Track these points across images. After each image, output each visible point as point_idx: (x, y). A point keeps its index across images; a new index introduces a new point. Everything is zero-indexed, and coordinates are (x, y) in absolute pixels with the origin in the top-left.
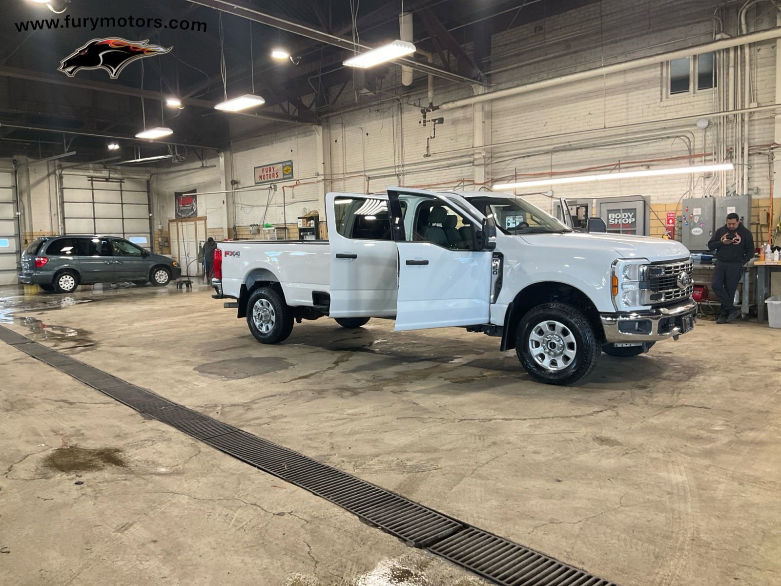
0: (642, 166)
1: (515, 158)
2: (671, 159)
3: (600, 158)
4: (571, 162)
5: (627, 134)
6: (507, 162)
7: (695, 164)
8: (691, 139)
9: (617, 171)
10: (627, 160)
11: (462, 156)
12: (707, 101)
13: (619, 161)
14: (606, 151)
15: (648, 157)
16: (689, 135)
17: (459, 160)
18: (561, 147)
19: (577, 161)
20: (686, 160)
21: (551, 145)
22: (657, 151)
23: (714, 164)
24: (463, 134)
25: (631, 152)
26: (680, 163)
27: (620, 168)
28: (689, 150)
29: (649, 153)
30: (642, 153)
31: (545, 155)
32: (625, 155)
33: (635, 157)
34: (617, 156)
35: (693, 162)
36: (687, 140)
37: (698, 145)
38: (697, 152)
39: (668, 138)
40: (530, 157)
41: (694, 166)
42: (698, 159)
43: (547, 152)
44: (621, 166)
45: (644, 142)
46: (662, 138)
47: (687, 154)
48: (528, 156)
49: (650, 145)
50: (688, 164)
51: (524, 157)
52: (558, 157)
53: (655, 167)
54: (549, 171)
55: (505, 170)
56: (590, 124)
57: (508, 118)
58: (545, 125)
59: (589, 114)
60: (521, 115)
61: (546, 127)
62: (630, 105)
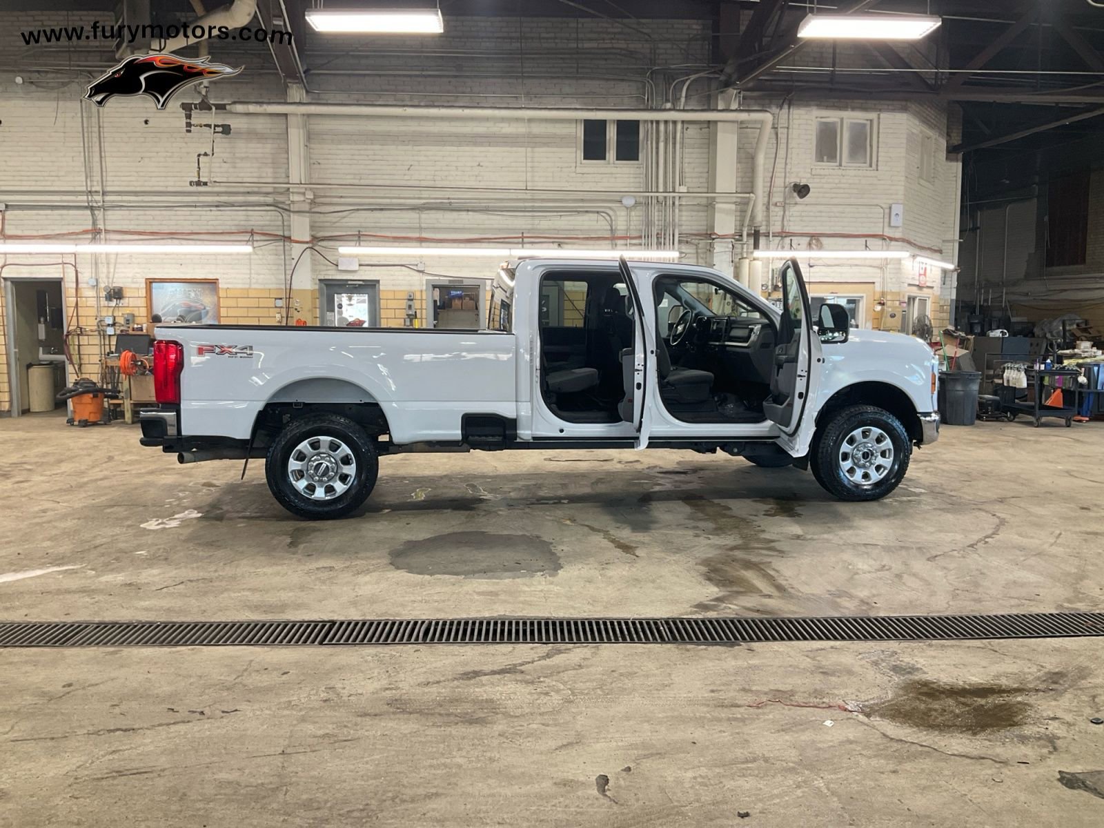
0: (553, 242)
1: (358, 210)
2: (592, 238)
3: (496, 226)
4: (452, 226)
5: (533, 200)
6: (345, 214)
7: (618, 247)
8: (613, 218)
9: (520, 246)
10: (534, 233)
11: (248, 193)
12: (632, 176)
13: (523, 233)
14: (505, 218)
15: (560, 232)
16: (611, 213)
17: (240, 199)
18: (436, 203)
19: (461, 226)
20: (607, 242)
21: (419, 198)
22: (572, 227)
24: (248, 157)
25: (539, 224)
26: (600, 245)
27: (523, 243)
28: (612, 230)
29: (563, 227)
30: (553, 227)
31: (410, 211)
32: (530, 227)
33: (544, 230)
34: (518, 227)
35: (616, 245)
36: (608, 218)
37: (621, 225)
38: (619, 234)
39: (587, 212)
40: (383, 212)
42: (619, 242)
43: (414, 208)
44: (525, 240)
45: (555, 214)
46: (578, 212)
47: (608, 235)
48: (382, 209)
49: (562, 218)
50: (610, 246)
51: (372, 210)
52: (429, 218)
53: (569, 246)
54: (417, 235)
55: (337, 224)
56: (479, 178)
57: (340, 147)
58: (409, 169)
59: (479, 165)
60: (365, 147)
61: (410, 172)
62: (536, 164)
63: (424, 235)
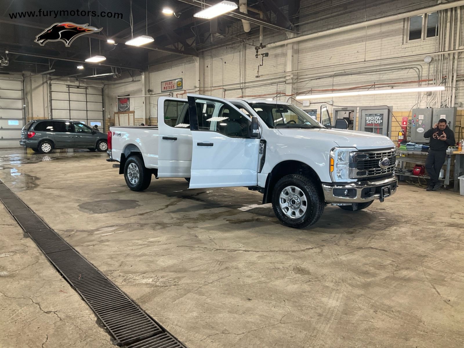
0: (389, 86)
1: (311, 80)
2: (407, 83)
3: (363, 81)
4: (345, 82)
5: (380, 65)
6: (306, 82)
7: (422, 86)
8: (420, 70)
9: (373, 89)
10: (379, 82)
11: (280, 78)
12: (432, 45)
13: (375, 83)
14: (367, 76)
15: (392, 81)
16: (419, 67)
17: (278, 80)
18: (339, 73)
19: (348, 82)
20: (416, 84)
21: (333, 71)
22: (398, 77)
23: (434, 86)
24: (281, 64)
25: (382, 78)
26: (413, 85)
27: (375, 88)
28: (419, 77)
29: (394, 78)
30: (389, 78)
31: (329, 78)
32: (378, 79)
33: (384, 80)
34: (373, 80)
35: (421, 85)
36: (417, 70)
37: (424, 74)
38: (423, 78)
39: (406, 68)
40: (320, 79)
41: (421, 87)
42: (424, 83)
43: (331, 76)
44: (376, 86)
45: (391, 71)
46: (402, 69)
47: (417, 79)
48: (319, 78)
49: (394, 73)
50: (418, 86)
51: (316, 79)
52: (337, 80)
53: (396, 87)
54: (332, 88)
55: (305, 87)
56: (358, 58)
57: (308, 54)
58: (330, 59)
59: (358, 52)
60: (316, 52)
61: (331, 60)
62: (383, 47)
63: (334, 88)
